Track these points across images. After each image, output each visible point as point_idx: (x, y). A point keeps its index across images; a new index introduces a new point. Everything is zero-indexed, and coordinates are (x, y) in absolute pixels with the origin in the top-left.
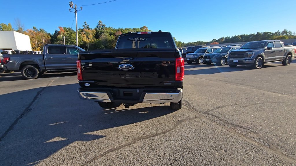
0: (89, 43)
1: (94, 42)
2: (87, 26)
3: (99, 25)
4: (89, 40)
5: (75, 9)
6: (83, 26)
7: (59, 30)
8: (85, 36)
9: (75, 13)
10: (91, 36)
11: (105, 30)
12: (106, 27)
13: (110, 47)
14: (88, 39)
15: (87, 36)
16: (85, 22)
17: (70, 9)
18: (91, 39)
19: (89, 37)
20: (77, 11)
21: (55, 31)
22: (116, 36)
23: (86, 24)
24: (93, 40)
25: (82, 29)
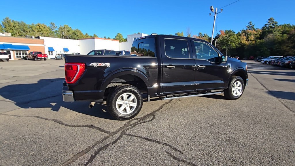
0: (248, 46)
1: (255, 44)
2: (252, 27)
3: (268, 23)
4: (249, 42)
5: (215, 13)
6: (247, 27)
7: (220, 34)
8: (245, 37)
9: (215, 16)
10: (252, 38)
11: (276, 29)
12: (277, 24)
13: (278, 50)
14: (248, 40)
15: (247, 38)
16: (250, 22)
17: (210, 14)
18: (252, 41)
19: (250, 38)
20: (216, 14)
21: (217, 35)
22: (290, 35)
23: (251, 25)
24: (254, 42)
25: (245, 30)
